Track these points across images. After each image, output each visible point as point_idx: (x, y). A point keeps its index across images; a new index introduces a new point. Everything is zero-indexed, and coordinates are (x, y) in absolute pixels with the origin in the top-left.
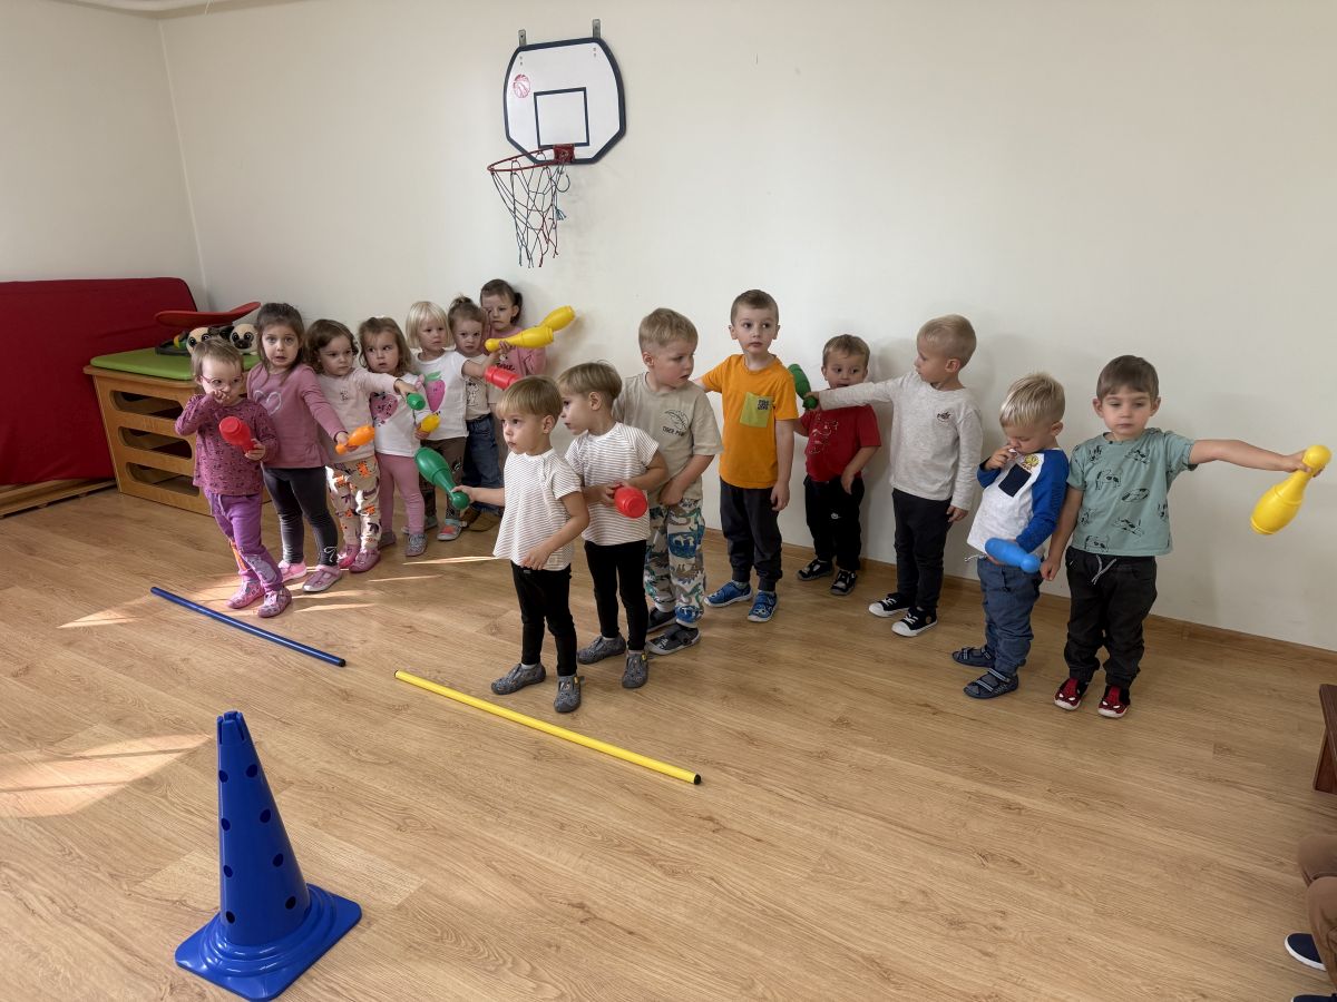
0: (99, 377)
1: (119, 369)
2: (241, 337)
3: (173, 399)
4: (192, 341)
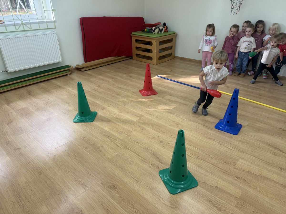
0: (133, 36)
1: (137, 35)
2: (161, 29)
3: (151, 41)
4: (153, 30)
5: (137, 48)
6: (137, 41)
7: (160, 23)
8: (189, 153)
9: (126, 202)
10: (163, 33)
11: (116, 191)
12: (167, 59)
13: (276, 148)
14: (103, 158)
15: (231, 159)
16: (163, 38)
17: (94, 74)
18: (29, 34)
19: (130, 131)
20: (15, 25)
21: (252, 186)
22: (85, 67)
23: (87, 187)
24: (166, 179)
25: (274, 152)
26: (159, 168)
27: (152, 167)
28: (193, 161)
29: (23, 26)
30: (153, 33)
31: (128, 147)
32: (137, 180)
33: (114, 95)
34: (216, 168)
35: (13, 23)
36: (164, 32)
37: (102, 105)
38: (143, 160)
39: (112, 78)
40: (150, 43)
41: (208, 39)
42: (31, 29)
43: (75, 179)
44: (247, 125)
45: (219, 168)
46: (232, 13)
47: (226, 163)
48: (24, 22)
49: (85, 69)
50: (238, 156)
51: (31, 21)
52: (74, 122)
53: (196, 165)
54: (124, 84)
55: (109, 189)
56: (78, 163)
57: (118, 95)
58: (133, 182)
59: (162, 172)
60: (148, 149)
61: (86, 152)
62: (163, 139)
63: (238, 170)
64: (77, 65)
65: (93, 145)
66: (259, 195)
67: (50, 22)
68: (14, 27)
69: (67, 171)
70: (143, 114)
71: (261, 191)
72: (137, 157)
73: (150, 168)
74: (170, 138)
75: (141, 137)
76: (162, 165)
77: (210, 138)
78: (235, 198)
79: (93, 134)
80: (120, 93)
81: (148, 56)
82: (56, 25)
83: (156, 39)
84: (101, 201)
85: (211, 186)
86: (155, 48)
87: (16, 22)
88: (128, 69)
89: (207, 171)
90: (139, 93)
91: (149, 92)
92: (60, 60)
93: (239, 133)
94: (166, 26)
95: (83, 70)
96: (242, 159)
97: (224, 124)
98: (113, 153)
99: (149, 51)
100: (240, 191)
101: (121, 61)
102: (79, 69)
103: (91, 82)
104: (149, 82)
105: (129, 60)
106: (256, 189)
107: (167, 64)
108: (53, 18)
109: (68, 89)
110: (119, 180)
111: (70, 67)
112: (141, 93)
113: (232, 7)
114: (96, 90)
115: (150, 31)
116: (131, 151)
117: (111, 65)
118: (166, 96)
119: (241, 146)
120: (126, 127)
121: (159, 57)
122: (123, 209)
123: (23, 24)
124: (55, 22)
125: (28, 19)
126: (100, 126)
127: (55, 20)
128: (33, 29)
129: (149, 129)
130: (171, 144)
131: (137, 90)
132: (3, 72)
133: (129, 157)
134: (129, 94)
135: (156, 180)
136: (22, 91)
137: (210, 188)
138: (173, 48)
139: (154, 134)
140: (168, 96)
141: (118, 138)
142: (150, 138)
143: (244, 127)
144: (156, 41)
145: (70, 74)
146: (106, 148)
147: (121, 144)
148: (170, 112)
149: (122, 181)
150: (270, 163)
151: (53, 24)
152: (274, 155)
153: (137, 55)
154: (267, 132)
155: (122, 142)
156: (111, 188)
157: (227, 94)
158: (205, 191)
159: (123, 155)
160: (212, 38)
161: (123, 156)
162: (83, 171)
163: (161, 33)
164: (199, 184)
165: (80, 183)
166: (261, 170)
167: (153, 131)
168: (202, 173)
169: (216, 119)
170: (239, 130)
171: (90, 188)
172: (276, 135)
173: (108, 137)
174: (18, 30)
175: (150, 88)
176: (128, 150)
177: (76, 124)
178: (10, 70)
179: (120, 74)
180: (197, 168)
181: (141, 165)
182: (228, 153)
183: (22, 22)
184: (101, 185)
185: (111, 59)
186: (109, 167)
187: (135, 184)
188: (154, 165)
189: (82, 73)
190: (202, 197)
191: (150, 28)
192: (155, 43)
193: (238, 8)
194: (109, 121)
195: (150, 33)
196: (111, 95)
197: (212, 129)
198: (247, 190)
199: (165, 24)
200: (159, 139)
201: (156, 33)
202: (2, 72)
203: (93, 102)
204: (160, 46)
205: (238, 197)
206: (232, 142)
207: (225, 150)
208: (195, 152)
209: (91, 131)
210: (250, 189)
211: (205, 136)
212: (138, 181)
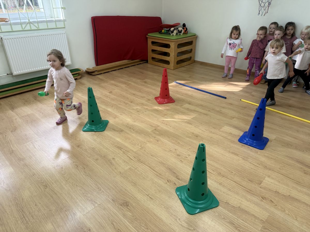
0: (149, 38)
1: (154, 36)
2: (180, 31)
3: (168, 43)
4: (171, 31)
5: (153, 51)
6: (153, 43)
7: (179, 24)
8: (210, 169)
9: (139, 221)
10: (182, 34)
11: (128, 209)
12: (185, 63)
13: (307, 166)
14: (115, 171)
15: (256, 177)
16: (182, 40)
17: (106, 79)
18: (36, 33)
19: (145, 143)
20: (21, 24)
21: (280, 208)
22: (96, 71)
23: (96, 203)
24: (183, 197)
25: (304, 170)
26: (176, 184)
27: (168, 183)
28: (214, 178)
29: (30, 25)
30: (171, 35)
31: (142, 160)
32: (151, 197)
33: (127, 102)
34: (239, 186)
35: (19, 21)
36: (184, 33)
37: (114, 114)
38: (159, 175)
39: (125, 83)
40: (167, 46)
41: (233, 43)
42: (38, 28)
43: (83, 193)
44: (274, 139)
45: (242, 186)
46: (259, 13)
47: (250, 181)
48: (31, 20)
49: (96, 73)
50: (264, 174)
51: (38, 20)
52: (84, 131)
53: (218, 182)
54: (138, 91)
55: (121, 207)
56: (87, 177)
57: (132, 102)
58: (147, 199)
59: (179, 189)
60: (163, 163)
61: (96, 164)
62: (180, 152)
63: (264, 189)
64: (87, 69)
65: (104, 157)
66: (288, 218)
67: (60, 21)
68: (20, 25)
69: (75, 186)
70: (159, 124)
71: (290, 214)
72: (152, 172)
73: (166, 185)
74: (189, 152)
75: (157, 149)
76: (179, 181)
77: (232, 153)
78: (261, 221)
79: (104, 145)
80: (134, 100)
81: (165, 59)
82: (65, 24)
83: (175, 41)
84: (111, 220)
85: (233, 206)
86: (173, 51)
87: (22, 21)
88: (143, 73)
89: (230, 190)
90: (155, 101)
91: (166, 100)
92: (70, 62)
93: (265, 148)
94: (186, 27)
95: (93, 74)
96: (269, 176)
97: (249, 137)
98: (125, 166)
99: (166, 54)
100: (266, 213)
101: (135, 65)
102: (89, 73)
103: (103, 87)
104: (166, 89)
105: (144, 64)
106: (284, 211)
107: (185, 69)
108: (63, 16)
109: (78, 94)
110: (131, 197)
111: (80, 70)
112: (156, 101)
113: (260, 7)
114: (107, 97)
115: (168, 33)
116: (145, 164)
117: (124, 69)
118: (185, 104)
119: (268, 162)
120: (140, 138)
121: (177, 61)
122: (136, 229)
123: (30, 23)
124: (64, 21)
125: (35, 17)
126: (111, 136)
127: (64, 19)
128: (40, 28)
129: (165, 140)
130: (189, 158)
131: (152, 97)
132: (8, 74)
133: (143, 172)
134: (144, 101)
135: (173, 199)
136: (28, 95)
137: (233, 209)
138: (193, 51)
139: (170, 147)
140: (187, 104)
141: (131, 150)
142: (166, 151)
143: (271, 141)
144: (174, 43)
145: (80, 78)
146: (118, 161)
147: (134, 157)
148: (189, 122)
149: (135, 198)
150: (300, 183)
151: (63, 23)
152: (305, 173)
153: (153, 58)
154: (297, 148)
155: (135, 155)
156: (123, 205)
157: (252, 104)
158: (227, 212)
159: (136, 169)
160: (237, 42)
161: (136, 171)
162: (92, 185)
163: (179, 35)
164: (220, 204)
165: (89, 199)
166: (290, 190)
167: (170, 143)
168: (224, 192)
169: (240, 132)
170: (266, 144)
171: (100, 204)
172: (306, 151)
173: (120, 148)
174: (25, 30)
175: (166, 95)
176: (142, 164)
177: (86, 133)
178: (15, 73)
179: (134, 80)
180: (218, 186)
181: (156, 180)
182: (253, 169)
183: (29, 20)
184: (112, 202)
185: (125, 62)
186: (121, 182)
187: (149, 202)
188: (170, 181)
189: (93, 77)
190: (223, 219)
191: (168, 29)
192: (173, 45)
193: (267, 9)
194: (121, 131)
195: (168, 34)
196: (124, 102)
197: (235, 143)
198: (274, 212)
199: (184, 25)
200: (176, 152)
201: (174, 35)
202: (6, 74)
203: (104, 109)
204: (179, 49)
205: (263, 220)
206: (257, 158)
207: (250, 166)
208: (216, 168)
209: (102, 142)
210: (278, 211)
211: (228, 150)
212: (152, 199)
